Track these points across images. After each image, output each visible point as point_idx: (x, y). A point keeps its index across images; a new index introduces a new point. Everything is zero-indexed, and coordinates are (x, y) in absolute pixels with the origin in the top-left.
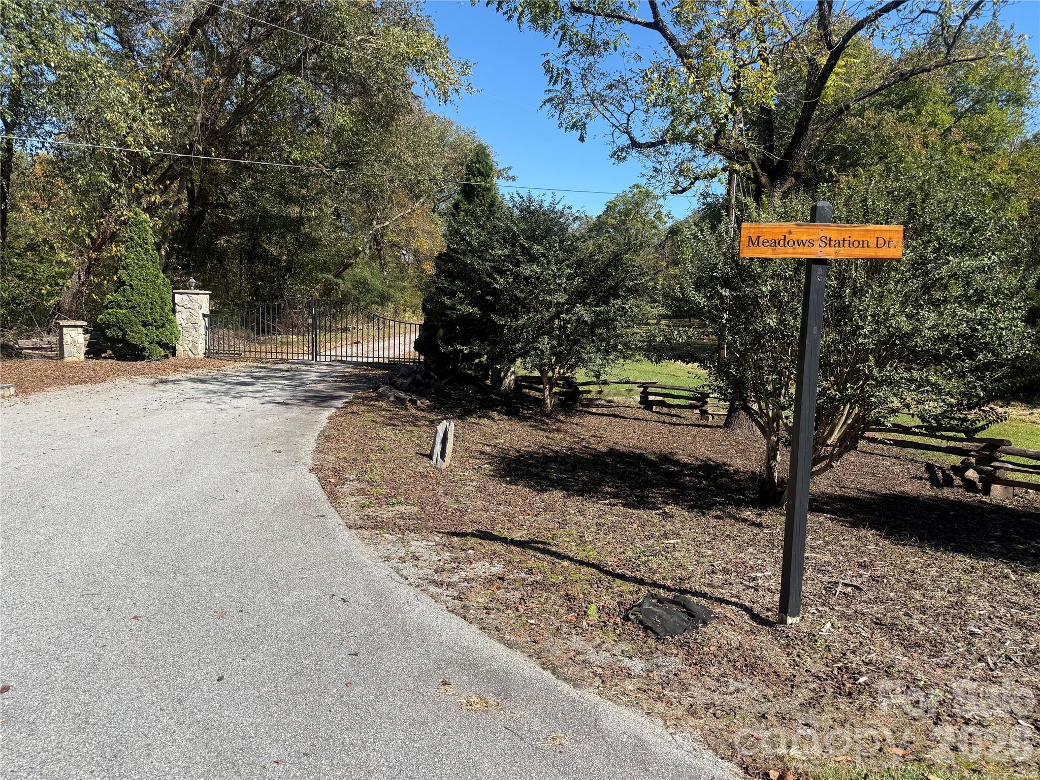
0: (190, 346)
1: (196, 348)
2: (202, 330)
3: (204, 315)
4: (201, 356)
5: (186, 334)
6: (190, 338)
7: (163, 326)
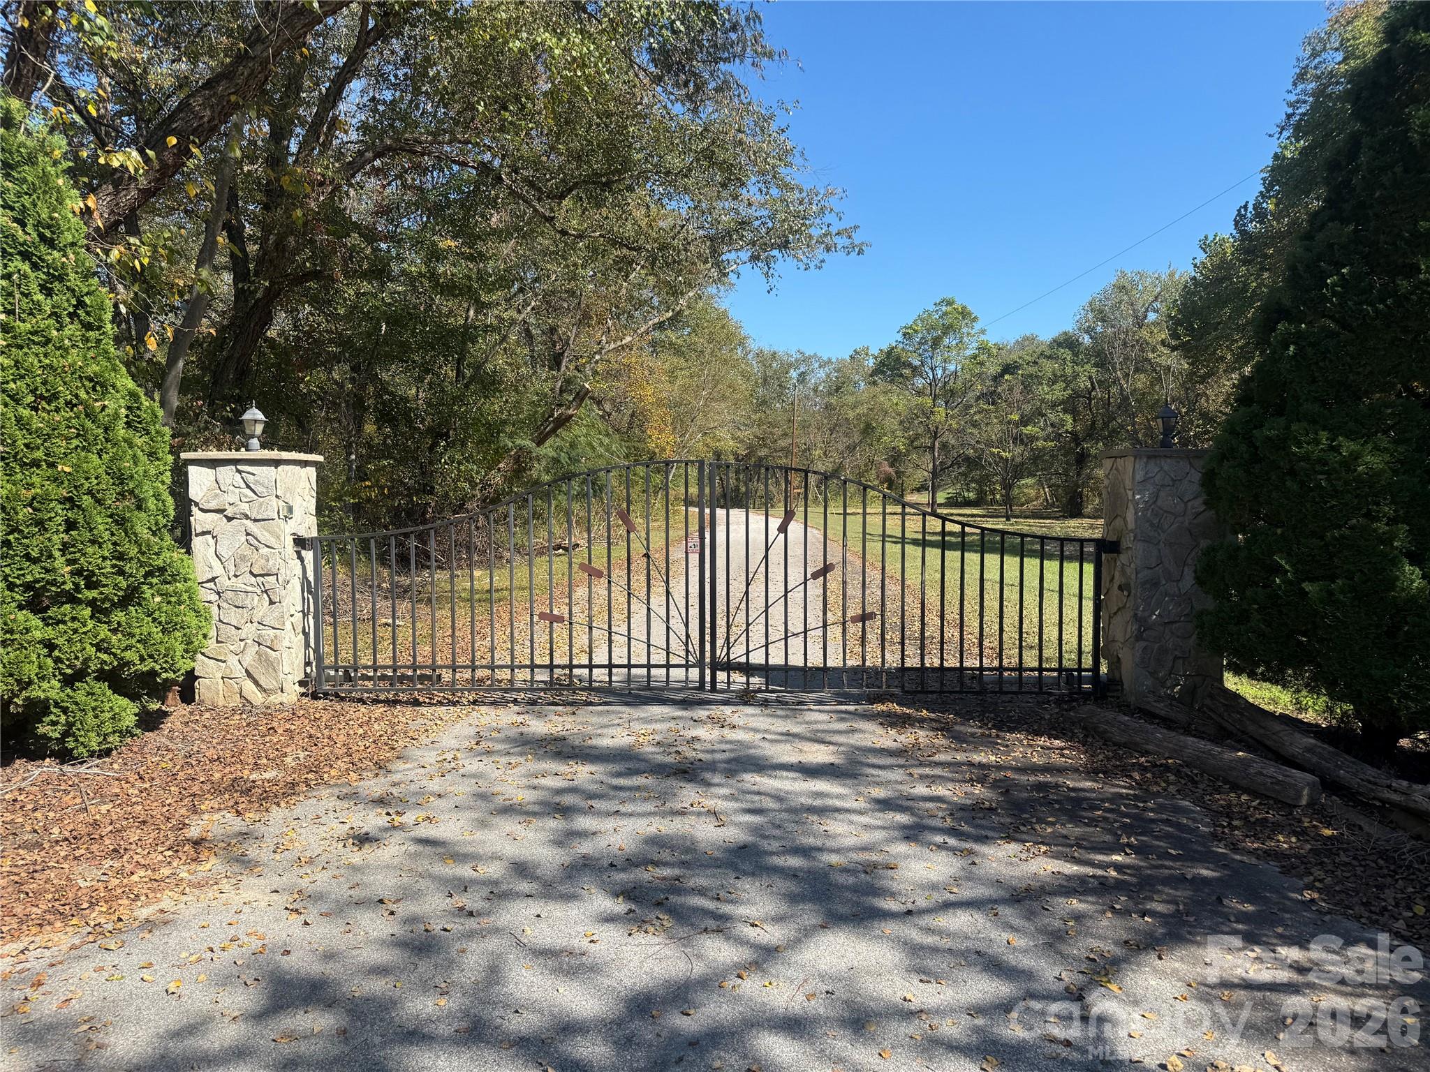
0: (248, 659)
1: (272, 666)
2: (293, 598)
3: (300, 542)
4: (292, 693)
5: (233, 617)
6: (249, 631)
7: (130, 597)
